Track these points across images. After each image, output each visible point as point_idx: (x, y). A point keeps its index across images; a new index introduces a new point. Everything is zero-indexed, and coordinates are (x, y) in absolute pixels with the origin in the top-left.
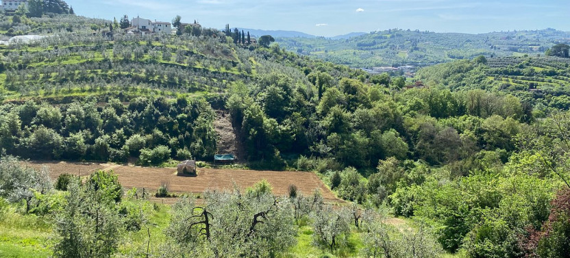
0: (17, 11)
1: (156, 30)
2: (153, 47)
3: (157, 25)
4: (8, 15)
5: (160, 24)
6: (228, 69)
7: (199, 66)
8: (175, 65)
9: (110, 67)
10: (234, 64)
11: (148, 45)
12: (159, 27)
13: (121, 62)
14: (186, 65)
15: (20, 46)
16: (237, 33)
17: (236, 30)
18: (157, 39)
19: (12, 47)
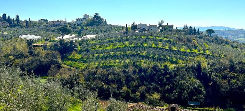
0: (82, 24)
1: (150, 30)
2: (149, 39)
3: (150, 27)
4: (79, 26)
5: (152, 26)
6: (191, 50)
7: (174, 49)
8: (161, 48)
9: (128, 50)
10: (195, 47)
11: (147, 38)
12: (151, 28)
13: (134, 47)
14: (167, 48)
15: (87, 40)
16: (191, 29)
17: (191, 27)
18: (151, 35)
19: (83, 41)
